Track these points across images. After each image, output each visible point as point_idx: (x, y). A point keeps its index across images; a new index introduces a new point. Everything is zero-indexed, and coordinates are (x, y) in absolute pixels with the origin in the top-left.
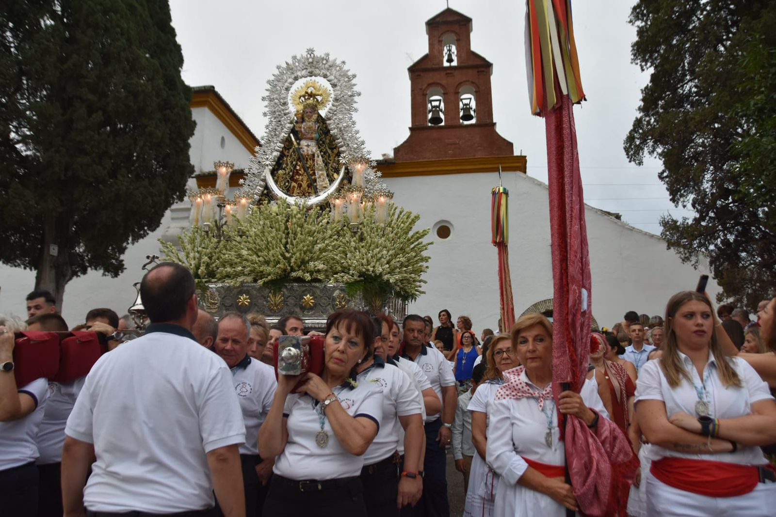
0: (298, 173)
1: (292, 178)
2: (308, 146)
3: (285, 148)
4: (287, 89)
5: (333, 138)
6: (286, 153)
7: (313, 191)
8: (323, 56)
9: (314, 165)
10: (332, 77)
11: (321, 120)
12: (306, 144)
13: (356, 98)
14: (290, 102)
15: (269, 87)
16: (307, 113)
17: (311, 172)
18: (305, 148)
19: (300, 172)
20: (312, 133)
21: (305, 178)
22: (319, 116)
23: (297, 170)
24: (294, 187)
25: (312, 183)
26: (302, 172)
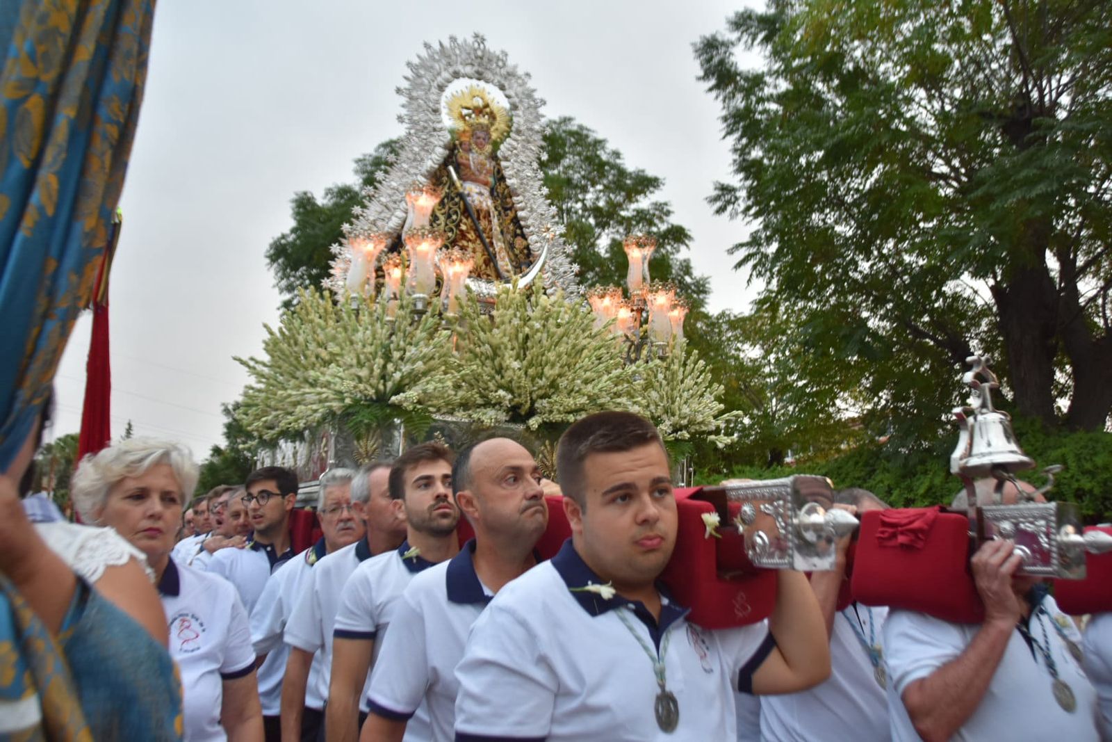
0: (463, 235)
1: (455, 244)
2: (479, 195)
4: (441, 88)
5: (511, 193)
7: (493, 274)
8: (498, 53)
9: (491, 230)
10: (512, 93)
12: (477, 190)
14: (444, 111)
15: (409, 74)
16: (479, 138)
17: (488, 240)
18: (476, 197)
19: (469, 236)
20: (485, 177)
21: (479, 247)
23: (461, 231)
25: (490, 259)
26: (471, 236)
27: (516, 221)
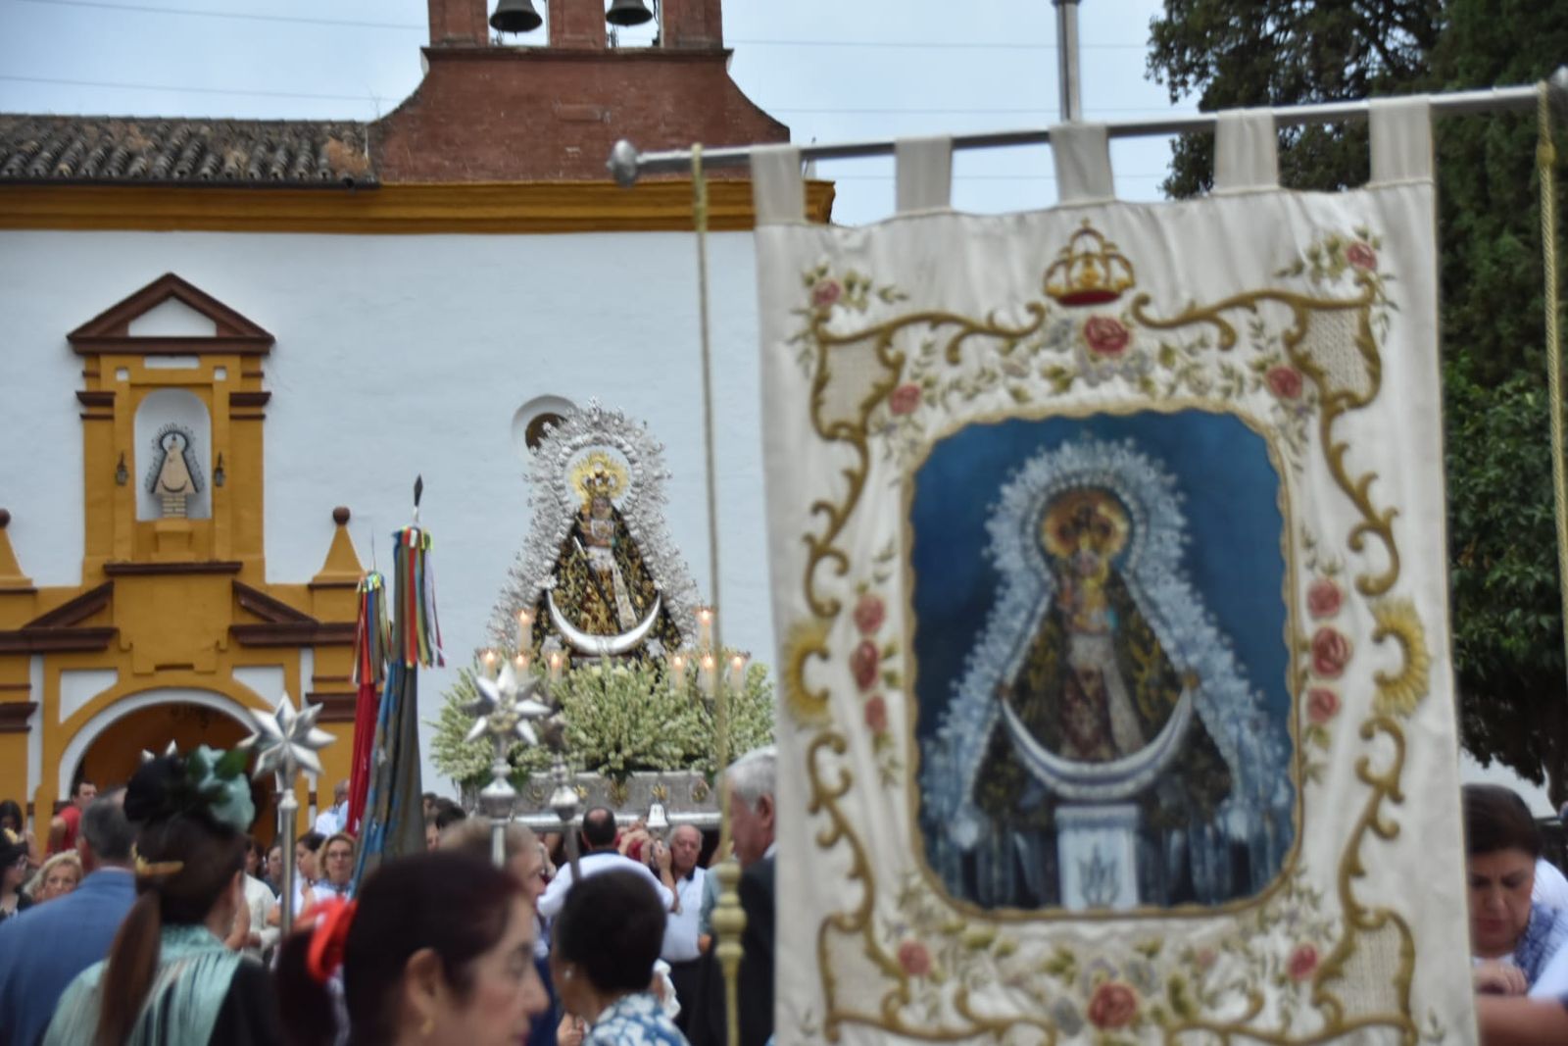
0: (589, 598)
1: (582, 606)
2: (602, 557)
3: (562, 556)
5: (634, 544)
6: (563, 562)
7: (616, 629)
8: (614, 412)
9: (613, 587)
10: (628, 448)
11: (617, 516)
12: (598, 554)
13: (665, 483)
17: (610, 598)
18: (597, 560)
19: (593, 597)
20: (607, 538)
21: (602, 606)
22: (614, 510)
23: (587, 594)
24: (586, 620)
25: (613, 615)
26: (596, 597)
27: (643, 567)
